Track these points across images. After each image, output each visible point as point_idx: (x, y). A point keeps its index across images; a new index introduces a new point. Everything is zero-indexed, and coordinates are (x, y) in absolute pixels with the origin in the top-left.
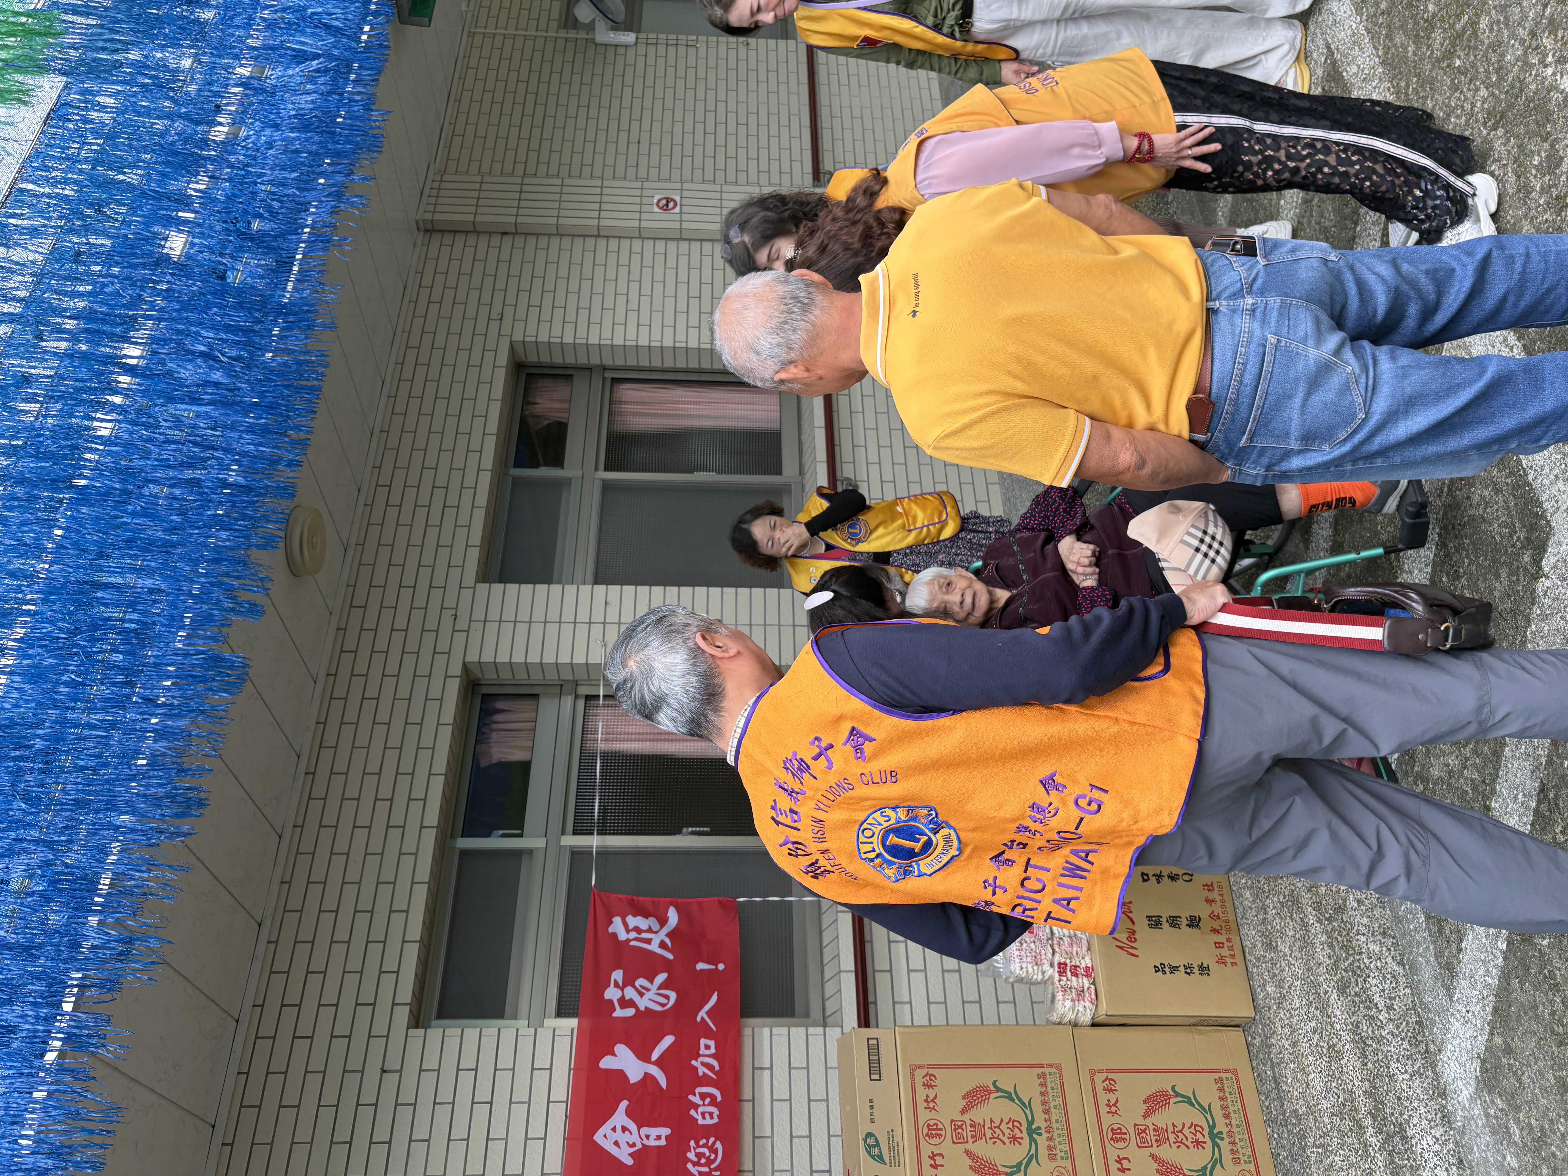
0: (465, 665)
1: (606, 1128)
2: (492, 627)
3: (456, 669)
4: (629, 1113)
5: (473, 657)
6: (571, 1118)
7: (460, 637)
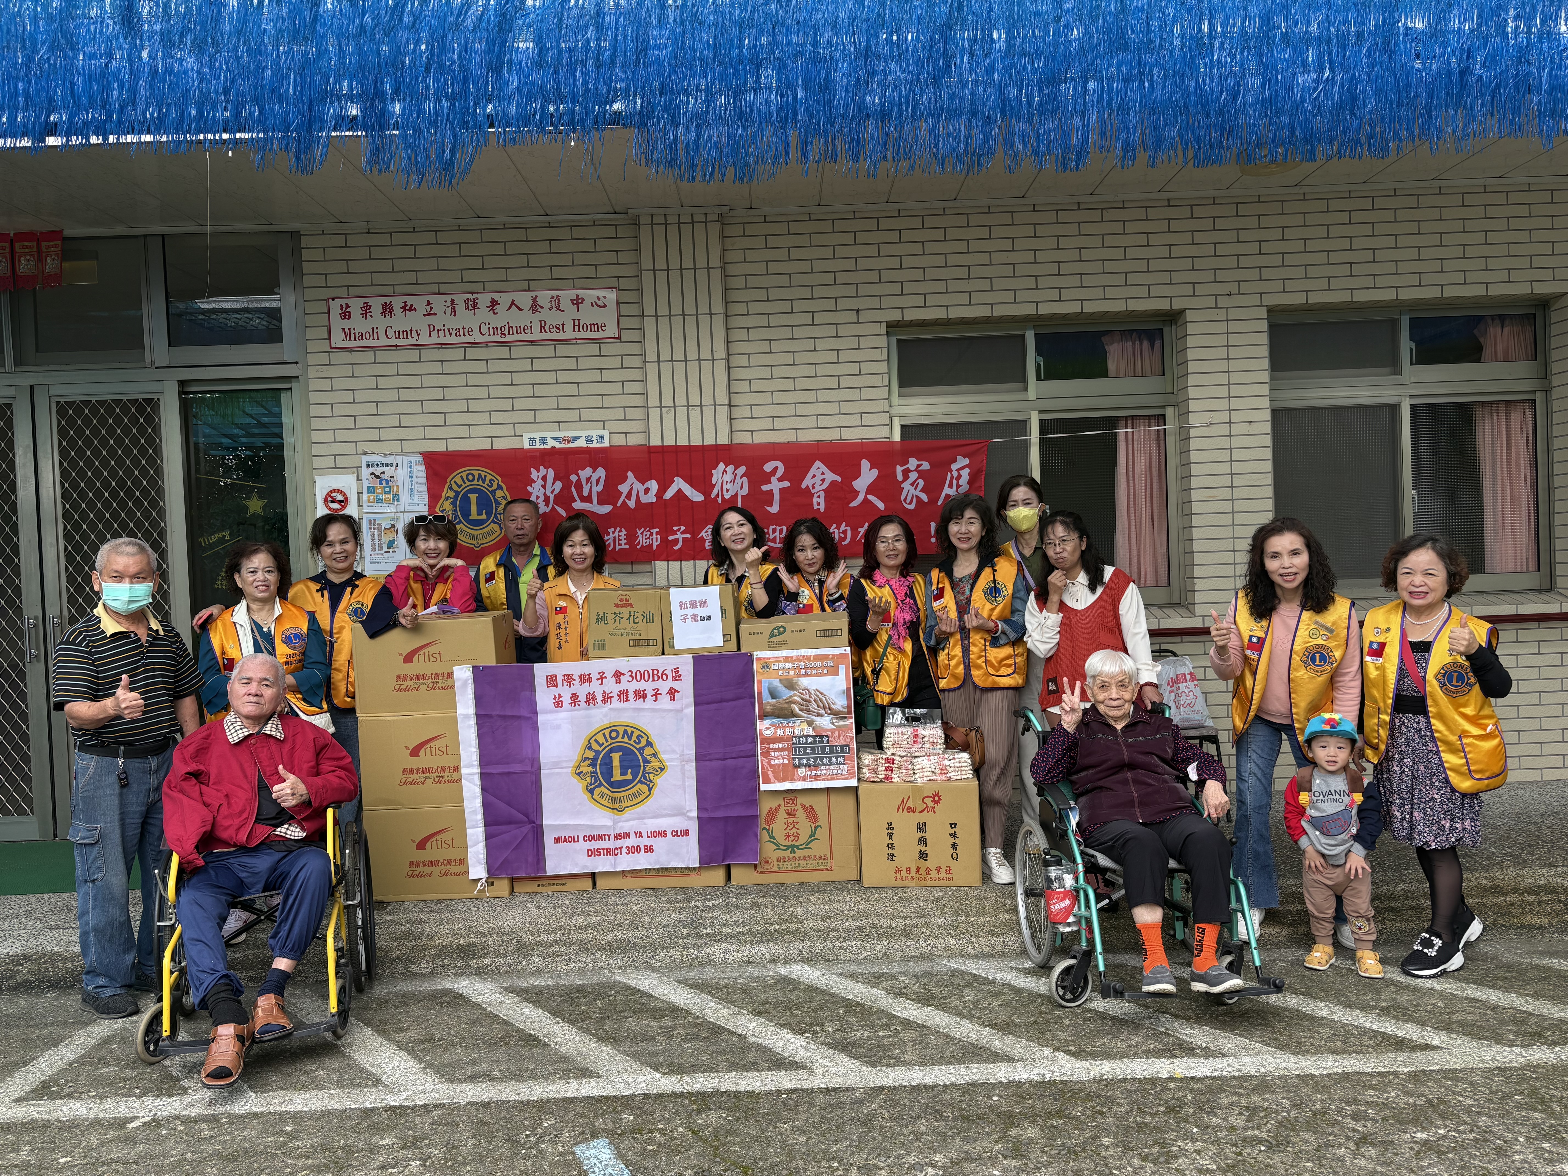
0: (1183, 311)
1: (824, 468)
2: (1221, 327)
3: (1178, 305)
4: (833, 483)
5: (1190, 316)
6: (831, 444)
7: (1211, 301)
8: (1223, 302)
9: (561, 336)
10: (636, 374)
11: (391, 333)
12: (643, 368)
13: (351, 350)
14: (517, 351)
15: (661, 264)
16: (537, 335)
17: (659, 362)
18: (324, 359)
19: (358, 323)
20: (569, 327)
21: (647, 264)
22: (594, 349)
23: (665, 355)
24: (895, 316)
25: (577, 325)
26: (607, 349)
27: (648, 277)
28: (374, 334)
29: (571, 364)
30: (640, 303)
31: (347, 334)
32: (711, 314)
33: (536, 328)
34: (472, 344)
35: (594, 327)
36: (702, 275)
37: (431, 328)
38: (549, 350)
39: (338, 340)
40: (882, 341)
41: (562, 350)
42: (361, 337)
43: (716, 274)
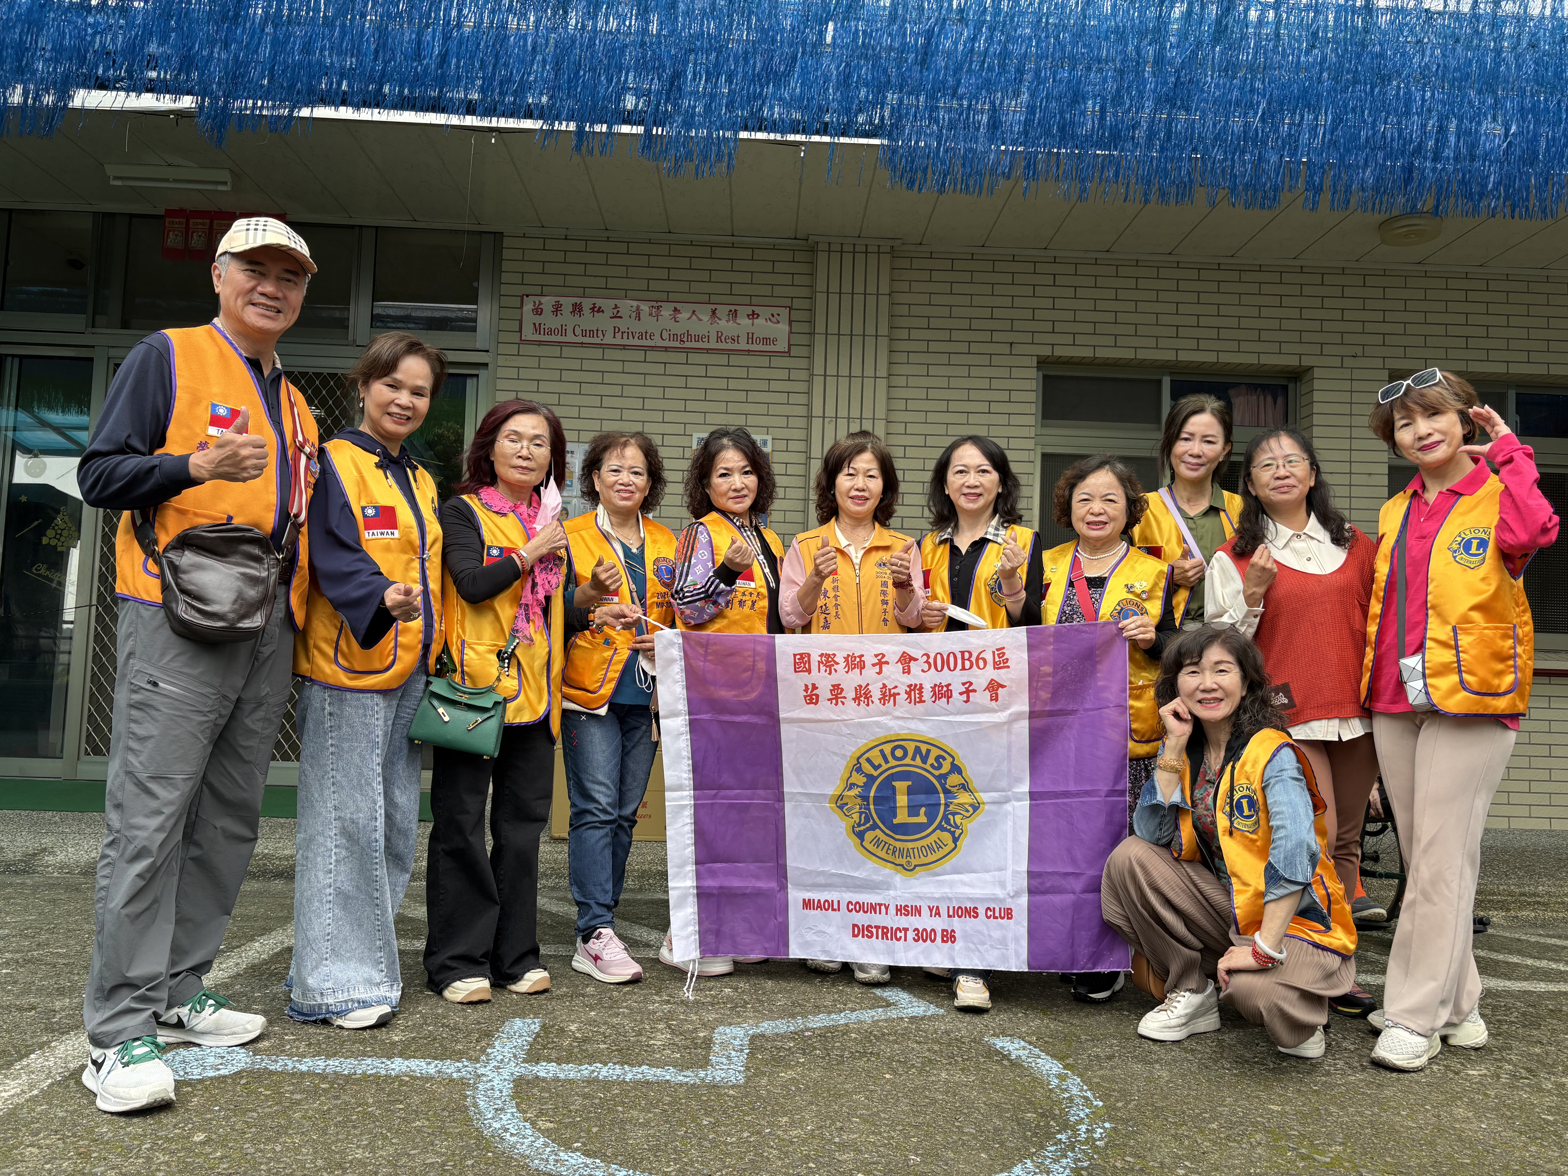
0: (1310, 368)
2: (1346, 385)
3: (1306, 362)
5: (1317, 373)
7: (1337, 362)
8: (1348, 362)
9: (735, 346)
10: (802, 387)
11: (578, 331)
12: (810, 381)
13: (540, 343)
14: (693, 358)
15: (834, 287)
16: (713, 345)
17: (825, 376)
18: (513, 349)
19: (549, 320)
20: (743, 340)
21: (821, 286)
22: (764, 361)
23: (832, 370)
24: (1046, 351)
25: (750, 338)
26: (776, 361)
27: (821, 299)
28: (562, 331)
29: (743, 373)
30: (811, 322)
31: (537, 328)
32: (877, 336)
33: (713, 338)
34: (653, 348)
35: (766, 340)
36: (871, 300)
37: (616, 331)
38: (723, 360)
39: (528, 333)
40: (1033, 373)
41: (735, 359)
42: (551, 332)
43: (884, 301)
